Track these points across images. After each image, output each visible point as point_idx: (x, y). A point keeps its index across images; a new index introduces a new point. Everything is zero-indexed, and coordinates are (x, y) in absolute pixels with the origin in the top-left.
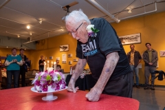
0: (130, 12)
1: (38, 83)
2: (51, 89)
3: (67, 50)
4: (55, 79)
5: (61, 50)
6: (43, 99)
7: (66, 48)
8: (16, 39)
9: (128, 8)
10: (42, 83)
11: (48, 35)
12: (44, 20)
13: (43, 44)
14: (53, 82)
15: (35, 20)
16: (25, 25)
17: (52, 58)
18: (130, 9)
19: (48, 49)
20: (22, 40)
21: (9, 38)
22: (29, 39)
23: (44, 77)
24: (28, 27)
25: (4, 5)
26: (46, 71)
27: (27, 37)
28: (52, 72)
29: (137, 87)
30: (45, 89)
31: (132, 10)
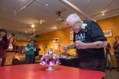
0: (103, 14)
1: (44, 60)
3: (58, 41)
4: (54, 58)
5: (54, 41)
7: (57, 40)
8: (24, 34)
9: (102, 12)
10: (46, 60)
11: (46, 31)
12: (43, 21)
13: (42, 38)
14: (53, 59)
15: (37, 21)
16: (31, 25)
17: (48, 47)
18: (103, 13)
19: (45, 40)
20: (28, 35)
21: (20, 33)
22: (32, 34)
23: (48, 56)
24: (33, 26)
25: (19, 13)
26: (49, 53)
27: (32, 32)
28: (52, 54)
29: (110, 70)
30: (48, 63)
31: (105, 13)
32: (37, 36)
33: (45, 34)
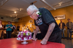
0: (60, 5)
1: (20, 36)
2: (25, 39)
4: (27, 34)
5: (29, 22)
6: (22, 43)
7: (32, 21)
8: (10, 17)
9: (59, 4)
10: (21, 36)
11: (24, 16)
12: (22, 9)
13: (22, 20)
14: (26, 36)
15: (18, 9)
16: (14, 12)
17: (26, 25)
18: (60, 4)
19: (24, 22)
20: (13, 18)
21: (7, 17)
22: (15, 17)
23: (22, 34)
24: (15, 12)
25: (5, 3)
26: (23, 31)
28: (26, 32)
29: (63, 38)
31: (61, 4)
32: (19, 19)
33: (24, 17)
